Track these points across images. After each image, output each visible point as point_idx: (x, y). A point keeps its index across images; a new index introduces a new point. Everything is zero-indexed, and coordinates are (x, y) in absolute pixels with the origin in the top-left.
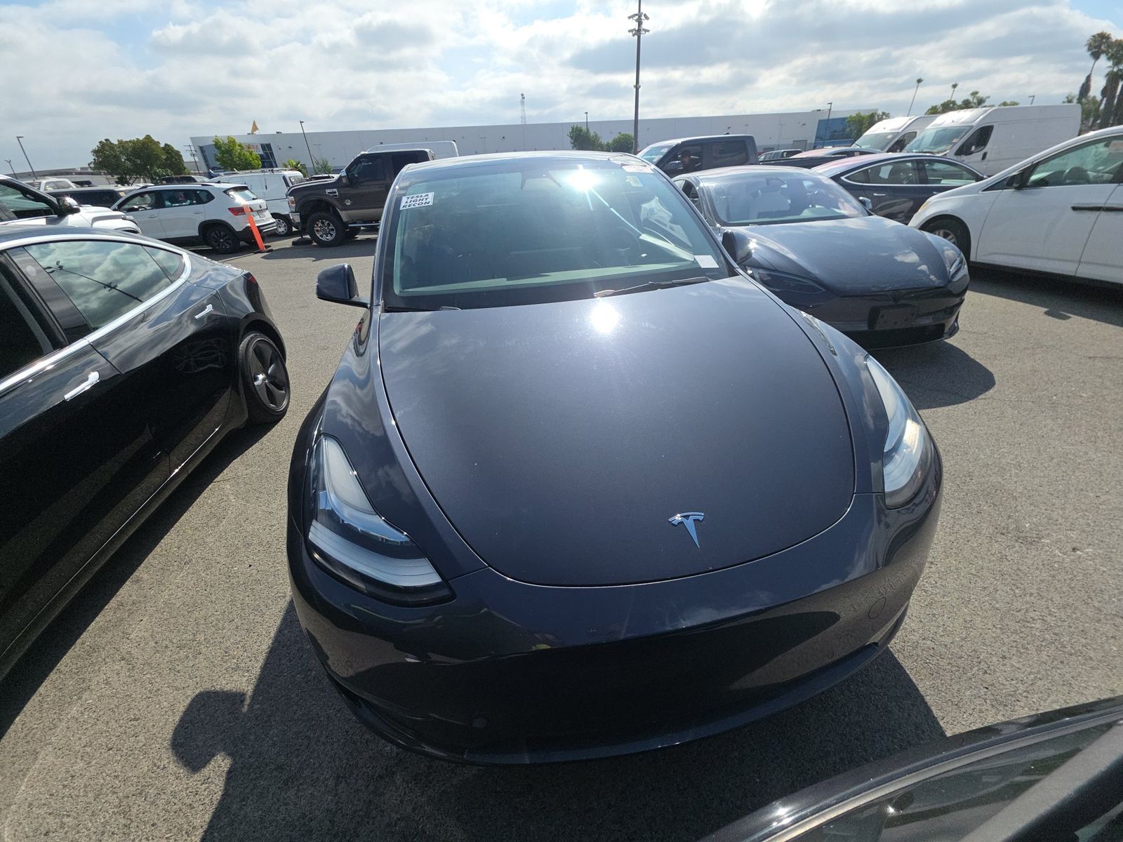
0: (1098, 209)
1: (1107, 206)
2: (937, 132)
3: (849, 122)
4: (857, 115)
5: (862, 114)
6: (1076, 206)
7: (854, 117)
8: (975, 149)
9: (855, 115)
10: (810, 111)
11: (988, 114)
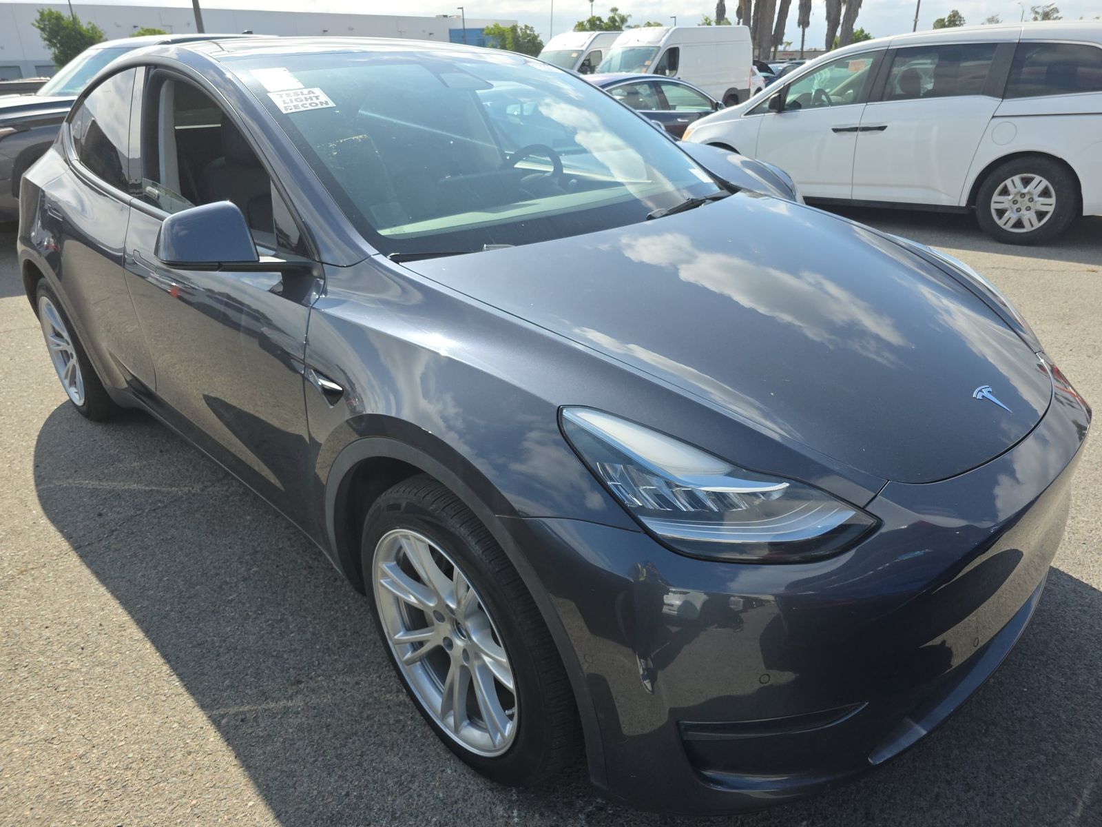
0: (855, 129)
1: (862, 126)
2: (624, 53)
3: (487, 34)
4: (494, 26)
5: (501, 26)
6: (835, 127)
7: (492, 29)
8: (670, 73)
9: (493, 27)
10: (434, 16)
11: (672, 34)
